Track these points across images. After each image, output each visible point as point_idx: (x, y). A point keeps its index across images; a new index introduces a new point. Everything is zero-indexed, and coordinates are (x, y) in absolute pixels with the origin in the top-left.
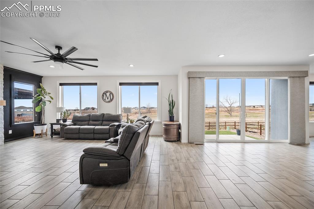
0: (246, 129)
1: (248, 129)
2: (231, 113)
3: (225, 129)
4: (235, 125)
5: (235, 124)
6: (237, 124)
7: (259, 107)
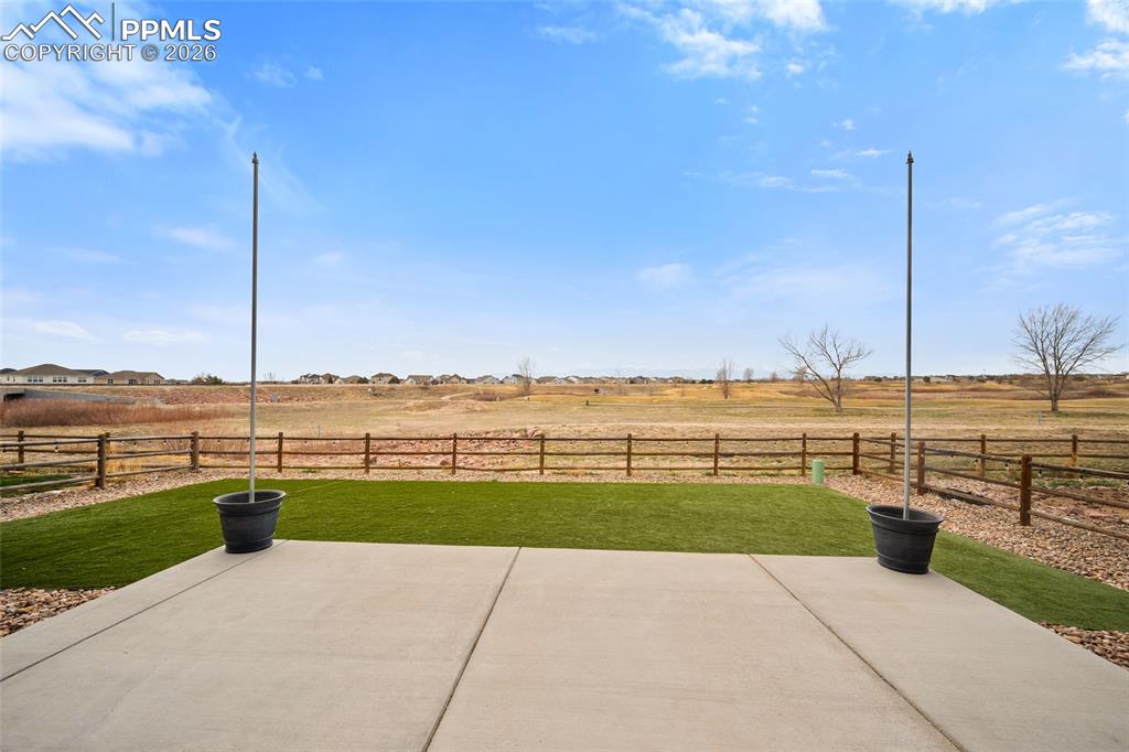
0: (921, 478)
1: (933, 481)
2: (839, 399)
3: (803, 474)
4: (856, 455)
5: (856, 447)
6: (864, 447)
7: (946, 383)
